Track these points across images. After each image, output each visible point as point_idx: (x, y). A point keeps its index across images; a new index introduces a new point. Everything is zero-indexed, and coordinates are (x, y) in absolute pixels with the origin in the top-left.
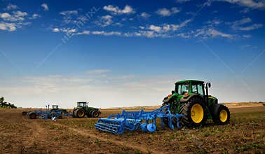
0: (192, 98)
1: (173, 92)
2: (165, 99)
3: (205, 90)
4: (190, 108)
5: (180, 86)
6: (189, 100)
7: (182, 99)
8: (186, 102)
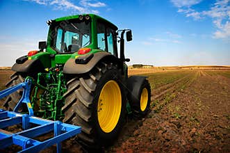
0: (99, 64)
1: (42, 45)
2: (19, 61)
3: (119, 45)
4: (95, 95)
5: (60, 32)
6: (94, 71)
7: (71, 66)
8: (86, 76)
